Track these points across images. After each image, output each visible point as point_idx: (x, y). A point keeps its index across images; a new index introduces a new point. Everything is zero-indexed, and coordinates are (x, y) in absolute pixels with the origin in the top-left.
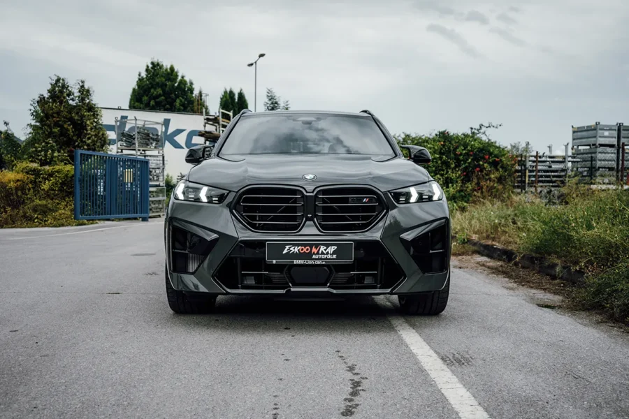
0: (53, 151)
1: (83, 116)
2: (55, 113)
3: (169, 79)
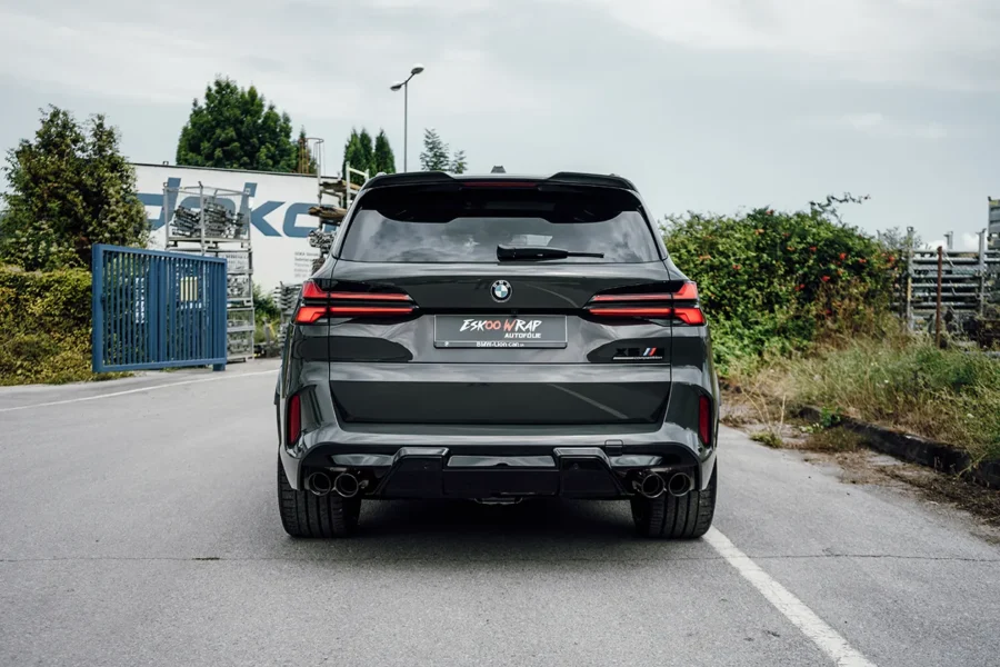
0: (49, 244)
1: (100, 180)
2: (51, 174)
3: (246, 112)
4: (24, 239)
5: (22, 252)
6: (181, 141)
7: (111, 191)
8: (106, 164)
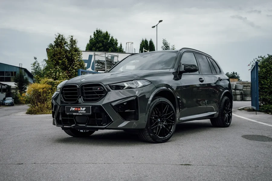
4: (52, 71)
5: (52, 75)
6: (86, 48)
7: (75, 58)
8: (74, 50)
